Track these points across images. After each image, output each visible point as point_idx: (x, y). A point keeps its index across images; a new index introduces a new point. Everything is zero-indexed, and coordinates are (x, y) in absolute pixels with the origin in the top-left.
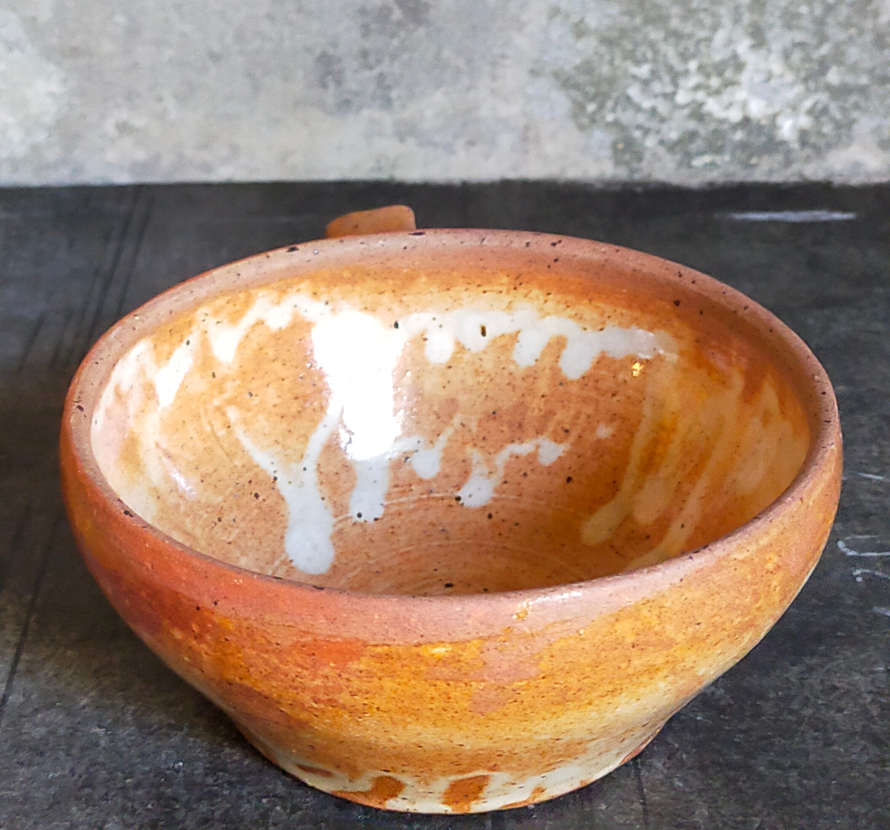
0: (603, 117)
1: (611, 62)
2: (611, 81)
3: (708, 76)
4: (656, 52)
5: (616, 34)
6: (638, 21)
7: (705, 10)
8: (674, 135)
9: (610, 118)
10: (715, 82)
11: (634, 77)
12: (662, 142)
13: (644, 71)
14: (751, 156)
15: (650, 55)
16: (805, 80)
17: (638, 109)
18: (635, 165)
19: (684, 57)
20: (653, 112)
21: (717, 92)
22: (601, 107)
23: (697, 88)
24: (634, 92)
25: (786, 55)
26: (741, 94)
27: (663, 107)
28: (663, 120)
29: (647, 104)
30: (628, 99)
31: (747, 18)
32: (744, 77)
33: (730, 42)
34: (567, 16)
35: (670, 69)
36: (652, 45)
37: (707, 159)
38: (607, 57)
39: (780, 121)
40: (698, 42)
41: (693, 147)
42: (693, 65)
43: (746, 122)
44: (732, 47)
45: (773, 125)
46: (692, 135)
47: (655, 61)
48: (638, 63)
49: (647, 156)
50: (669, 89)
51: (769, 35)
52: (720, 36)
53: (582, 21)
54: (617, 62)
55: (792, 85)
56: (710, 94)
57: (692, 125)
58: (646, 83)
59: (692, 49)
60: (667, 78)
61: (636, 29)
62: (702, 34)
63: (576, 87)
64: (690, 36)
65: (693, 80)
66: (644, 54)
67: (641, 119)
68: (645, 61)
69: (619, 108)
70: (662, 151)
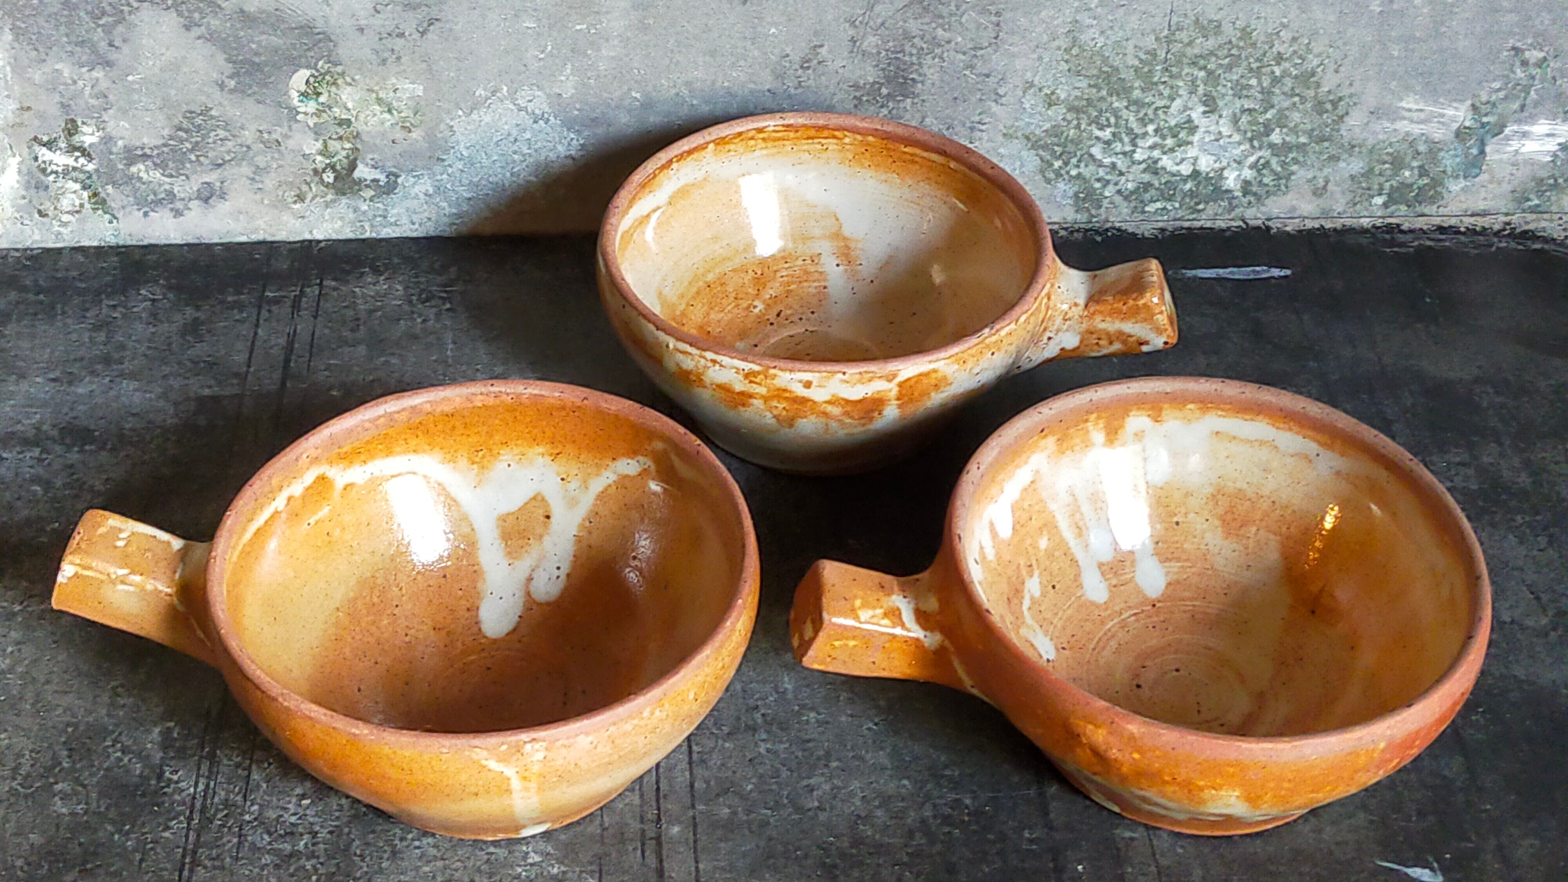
0: (1068, 173)
1: (1078, 126)
2: (1077, 142)
3: (1164, 138)
4: (1117, 117)
5: (1084, 103)
6: (1104, 93)
7: (1165, 82)
8: (1130, 186)
9: (1074, 172)
10: (1170, 142)
11: (1098, 138)
12: (1119, 192)
13: (1107, 134)
14: (1197, 204)
15: (1112, 120)
16: (1251, 140)
17: (1101, 165)
18: (1093, 212)
19: (1143, 122)
20: (1114, 166)
21: (1172, 150)
22: (1066, 164)
23: (1152, 147)
24: (1096, 151)
25: (1235, 120)
26: (1192, 152)
27: (1121, 163)
28: (1121, 174)
29: (1107, 161)
30: (1091, 156)
31: (1201, 90)
32: (1196, 138)
33: (1186, 108)
34: (1040, 90)
35: (1130, 131)
36: (1116, 113)
37: (1159, 205)
38: (1075, 122)
39: (1226, 173)
40: (1157, 109)
41: (1147, 196)
42: (1151, 128)
43: (1196, 174)
44: (1188, 113)
45: (1221, 177)
46: (1147, 186)
47: (1117, 125)
48: (1101, 128)
49: (1105, 203)
50: (1128, 148)
51: (1221, 103)
52: (1177, 104)
53: (1053, 93)
54: (1083, 127)
55: (1239, 143)
56: (1164, 153)
57: (1147, 177)
58: (1108, 143)
59: (1151, 116)
60: (1126, 140)
61: (1102, 99)
62: (1161, 103)
63: (1045, 147)
64: (1150, 105)
65: (1150, 141)
66: (1108, 120)
67: (1101, 172)
68: (1109, 126)
69: (1082, 165)
70: (1118, 199)
